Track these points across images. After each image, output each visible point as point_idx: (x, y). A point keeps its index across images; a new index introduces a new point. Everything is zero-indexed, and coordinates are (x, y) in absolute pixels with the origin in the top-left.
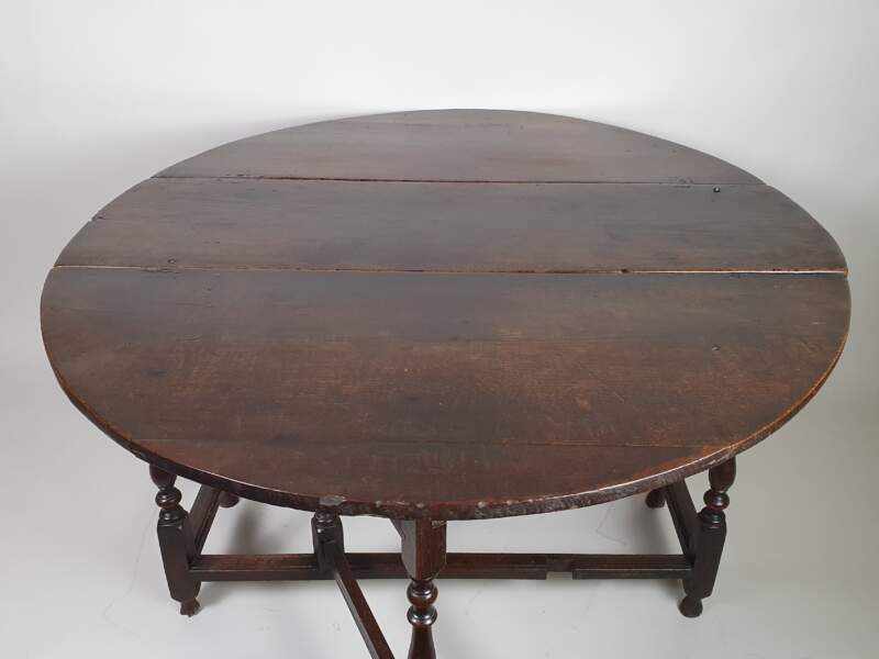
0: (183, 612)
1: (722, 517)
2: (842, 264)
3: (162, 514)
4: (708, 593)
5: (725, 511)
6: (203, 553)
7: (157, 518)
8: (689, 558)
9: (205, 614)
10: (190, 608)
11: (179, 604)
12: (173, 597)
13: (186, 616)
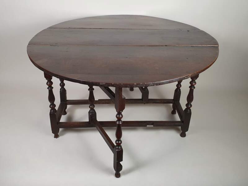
0: (55, 137)
1: (190, 110)
2: (217, 44)
3: (51, 110)
4: (187, 130)
5: (191, 108)
6: (60, 121)
7: (50, 111)
8: (182, 121)
9: (60, 138)
10: (56, 136)
11: (54, 135)
12: (53, 133)
13: (55, 138)
